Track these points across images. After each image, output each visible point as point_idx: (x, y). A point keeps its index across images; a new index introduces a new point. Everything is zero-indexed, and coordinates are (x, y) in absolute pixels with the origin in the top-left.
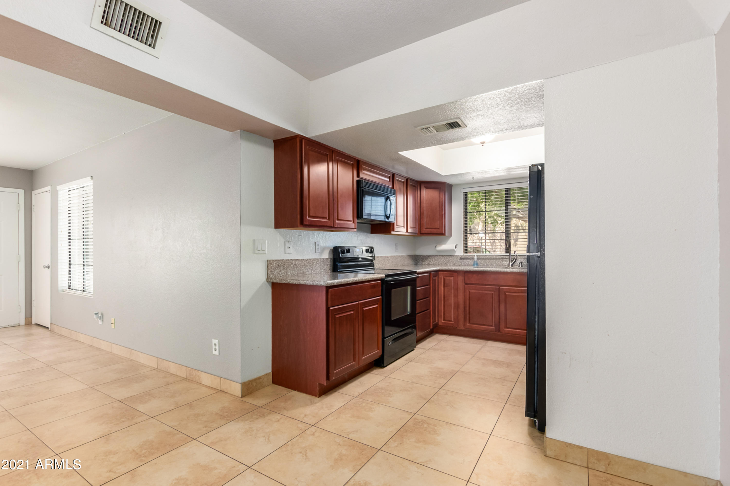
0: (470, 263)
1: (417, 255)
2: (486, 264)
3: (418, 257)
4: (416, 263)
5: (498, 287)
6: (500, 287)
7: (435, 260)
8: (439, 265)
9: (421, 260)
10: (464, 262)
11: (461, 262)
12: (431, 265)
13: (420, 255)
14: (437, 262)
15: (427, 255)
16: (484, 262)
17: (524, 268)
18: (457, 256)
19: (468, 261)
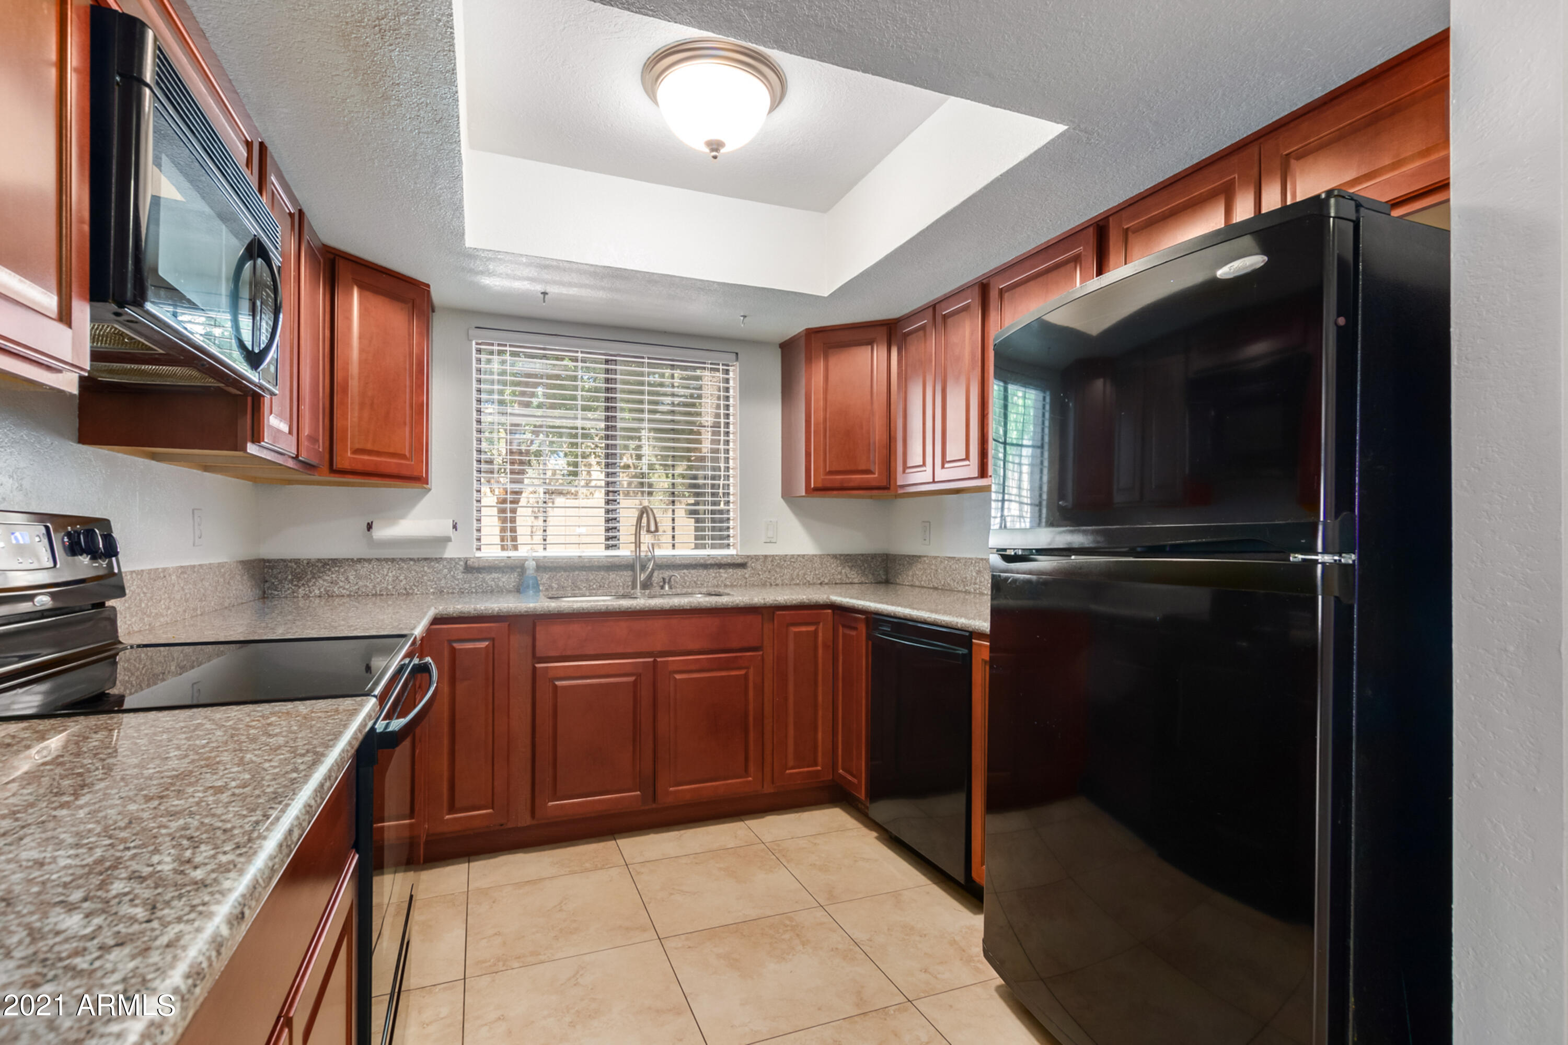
0: (501, 584)
1: (269, 561)
2: (556, 586)
3: (272, 568)
4: (264, 592)
5: (651, 660)
6: (659, 660)
7: (358, 577)
8: (375, 595)
9: (290, 577)
10: (479, 582)
11: (470, 582)
12: (337, 596)
13: (284, 561)
14: (366, 586)
15: (319, 560)
16: (549, 578)
17: (679, 591)
18: (451, 559)
19: (495, 575)
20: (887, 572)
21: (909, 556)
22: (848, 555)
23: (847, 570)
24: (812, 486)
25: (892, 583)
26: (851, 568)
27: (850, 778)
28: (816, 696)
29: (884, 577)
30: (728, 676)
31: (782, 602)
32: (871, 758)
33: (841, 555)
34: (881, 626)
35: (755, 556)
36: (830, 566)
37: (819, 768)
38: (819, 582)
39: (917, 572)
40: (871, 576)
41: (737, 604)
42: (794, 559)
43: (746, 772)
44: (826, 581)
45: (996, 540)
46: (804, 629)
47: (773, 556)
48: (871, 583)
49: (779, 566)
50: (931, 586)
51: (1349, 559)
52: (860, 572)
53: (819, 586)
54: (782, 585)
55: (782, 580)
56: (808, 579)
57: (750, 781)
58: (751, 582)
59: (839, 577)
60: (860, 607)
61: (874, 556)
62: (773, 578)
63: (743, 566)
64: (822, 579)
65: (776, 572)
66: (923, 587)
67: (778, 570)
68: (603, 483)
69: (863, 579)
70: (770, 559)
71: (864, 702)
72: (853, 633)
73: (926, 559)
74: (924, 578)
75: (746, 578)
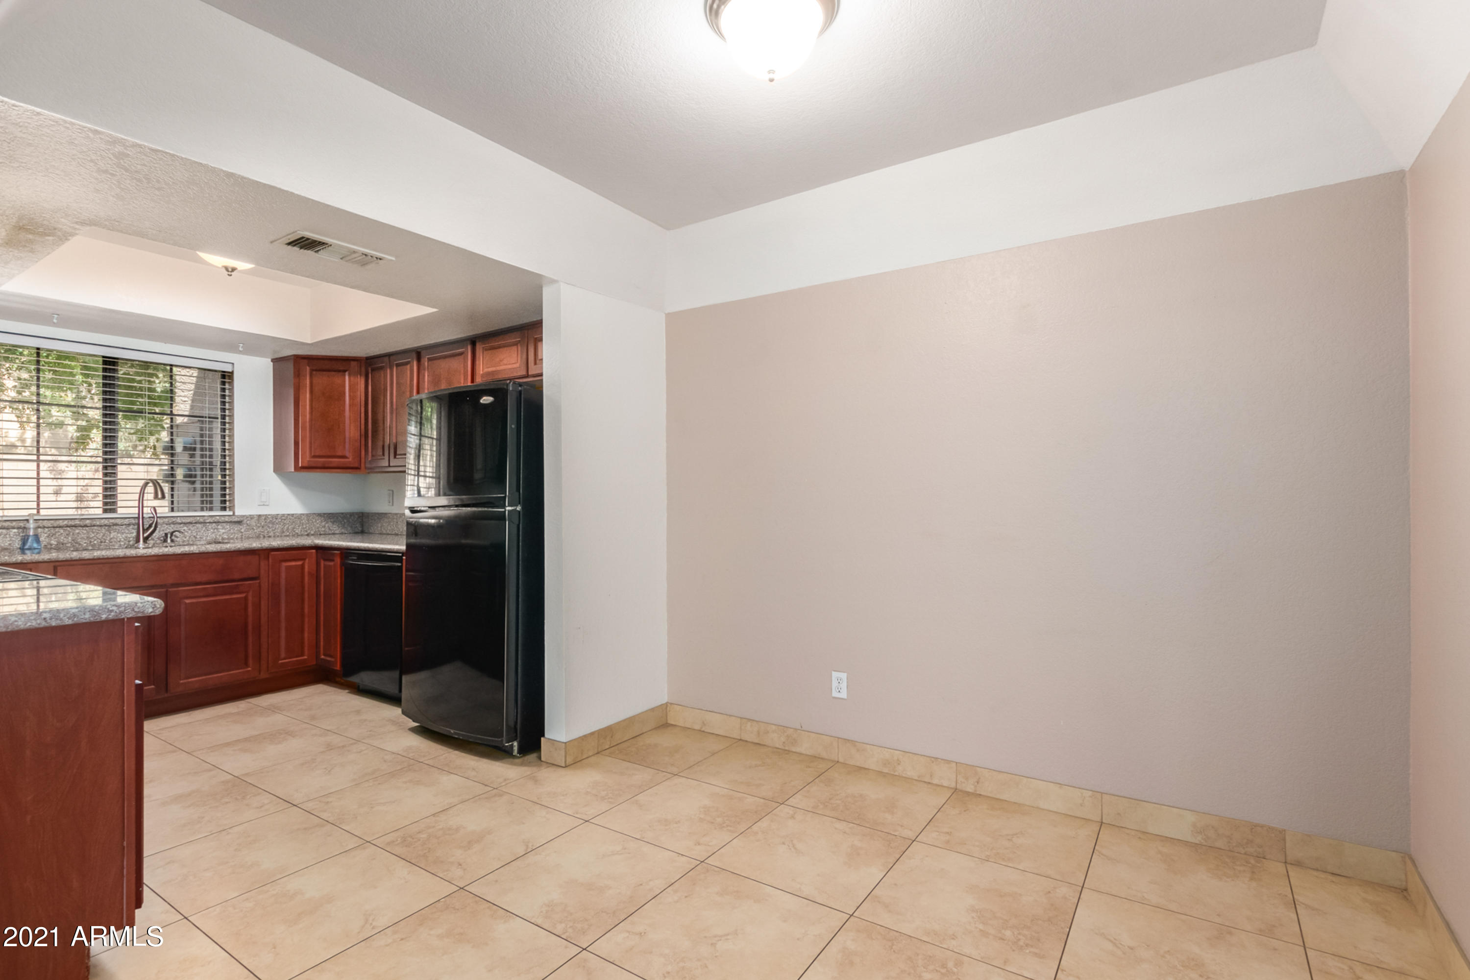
6: (170, 590)
17: (181, 542)
20: (362, 526)
21: (379, 514)
22: (330, 514)
23: (330, 524)
24: (300, 465)
25: (366, 533)
26: (333, 523)
27: (329, 659)
28: (303, 609)
29: (360, 529)
30: (231, 599)
31: (275, 545)
32: (344, 646)
33: (324, 514)
34: (351, 556)
35: (250, 515)
36: (316, 522)
37: (306, 657)
38: (306, 533)
39: (384, 524)
40: (349, 528)
41: (239, 548)
42: (284, 518)
43: (246, 664)
44: (312, 532)
45: (408, 503)
46: (293, 563)
47: (266, 515)
48: (350, 533)
49: (271, 522)
50: (394, 533)
51: (519, 508)
52: (340, 525)
53: (306, 537)
54: (274, 537)
55: (274, 533)
56: (297, 531)
57: (249, 671)
58: (247, 535)
59: (323, 529)
60: (336, 546)
61: (352, 514)
62: (266, 532)
63: (239, 523)
64: (309, 531)
65: (269, 527)
66: (388, 534)
67: (270, 525)
68: (100, 460)
69: (343, 531)
70: (263, 518)
71: (339, 606)
72: (332, 563)
73: (390, 515)
74: (389, 528)
75: (242, 532)
